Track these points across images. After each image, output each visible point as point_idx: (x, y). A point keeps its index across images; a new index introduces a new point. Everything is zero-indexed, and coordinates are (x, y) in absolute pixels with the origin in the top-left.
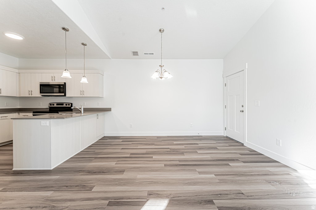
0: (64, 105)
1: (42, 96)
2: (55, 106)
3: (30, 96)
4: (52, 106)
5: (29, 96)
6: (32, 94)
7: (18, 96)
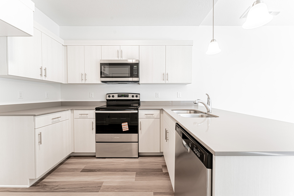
0: (130, 96)
1: (102, 82)
2: (116, 97)
3: (83, 82)
4: (111, 98)
5: (81, 83)
6: (86, 80)
7: (64, 83)
